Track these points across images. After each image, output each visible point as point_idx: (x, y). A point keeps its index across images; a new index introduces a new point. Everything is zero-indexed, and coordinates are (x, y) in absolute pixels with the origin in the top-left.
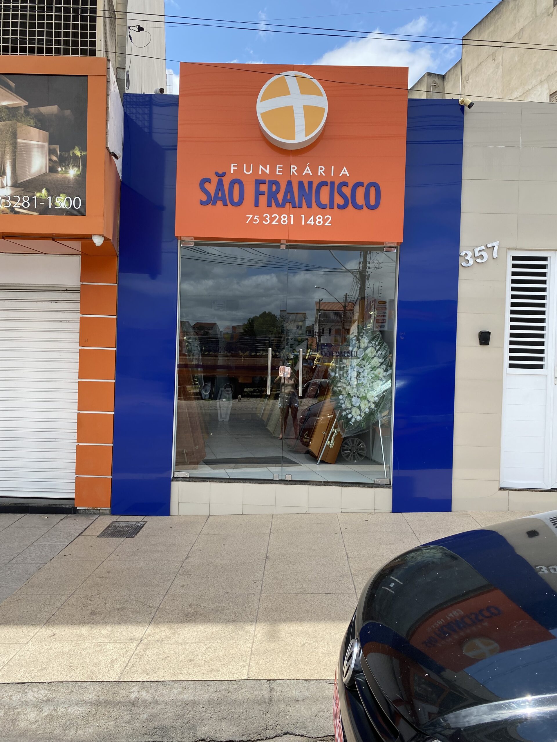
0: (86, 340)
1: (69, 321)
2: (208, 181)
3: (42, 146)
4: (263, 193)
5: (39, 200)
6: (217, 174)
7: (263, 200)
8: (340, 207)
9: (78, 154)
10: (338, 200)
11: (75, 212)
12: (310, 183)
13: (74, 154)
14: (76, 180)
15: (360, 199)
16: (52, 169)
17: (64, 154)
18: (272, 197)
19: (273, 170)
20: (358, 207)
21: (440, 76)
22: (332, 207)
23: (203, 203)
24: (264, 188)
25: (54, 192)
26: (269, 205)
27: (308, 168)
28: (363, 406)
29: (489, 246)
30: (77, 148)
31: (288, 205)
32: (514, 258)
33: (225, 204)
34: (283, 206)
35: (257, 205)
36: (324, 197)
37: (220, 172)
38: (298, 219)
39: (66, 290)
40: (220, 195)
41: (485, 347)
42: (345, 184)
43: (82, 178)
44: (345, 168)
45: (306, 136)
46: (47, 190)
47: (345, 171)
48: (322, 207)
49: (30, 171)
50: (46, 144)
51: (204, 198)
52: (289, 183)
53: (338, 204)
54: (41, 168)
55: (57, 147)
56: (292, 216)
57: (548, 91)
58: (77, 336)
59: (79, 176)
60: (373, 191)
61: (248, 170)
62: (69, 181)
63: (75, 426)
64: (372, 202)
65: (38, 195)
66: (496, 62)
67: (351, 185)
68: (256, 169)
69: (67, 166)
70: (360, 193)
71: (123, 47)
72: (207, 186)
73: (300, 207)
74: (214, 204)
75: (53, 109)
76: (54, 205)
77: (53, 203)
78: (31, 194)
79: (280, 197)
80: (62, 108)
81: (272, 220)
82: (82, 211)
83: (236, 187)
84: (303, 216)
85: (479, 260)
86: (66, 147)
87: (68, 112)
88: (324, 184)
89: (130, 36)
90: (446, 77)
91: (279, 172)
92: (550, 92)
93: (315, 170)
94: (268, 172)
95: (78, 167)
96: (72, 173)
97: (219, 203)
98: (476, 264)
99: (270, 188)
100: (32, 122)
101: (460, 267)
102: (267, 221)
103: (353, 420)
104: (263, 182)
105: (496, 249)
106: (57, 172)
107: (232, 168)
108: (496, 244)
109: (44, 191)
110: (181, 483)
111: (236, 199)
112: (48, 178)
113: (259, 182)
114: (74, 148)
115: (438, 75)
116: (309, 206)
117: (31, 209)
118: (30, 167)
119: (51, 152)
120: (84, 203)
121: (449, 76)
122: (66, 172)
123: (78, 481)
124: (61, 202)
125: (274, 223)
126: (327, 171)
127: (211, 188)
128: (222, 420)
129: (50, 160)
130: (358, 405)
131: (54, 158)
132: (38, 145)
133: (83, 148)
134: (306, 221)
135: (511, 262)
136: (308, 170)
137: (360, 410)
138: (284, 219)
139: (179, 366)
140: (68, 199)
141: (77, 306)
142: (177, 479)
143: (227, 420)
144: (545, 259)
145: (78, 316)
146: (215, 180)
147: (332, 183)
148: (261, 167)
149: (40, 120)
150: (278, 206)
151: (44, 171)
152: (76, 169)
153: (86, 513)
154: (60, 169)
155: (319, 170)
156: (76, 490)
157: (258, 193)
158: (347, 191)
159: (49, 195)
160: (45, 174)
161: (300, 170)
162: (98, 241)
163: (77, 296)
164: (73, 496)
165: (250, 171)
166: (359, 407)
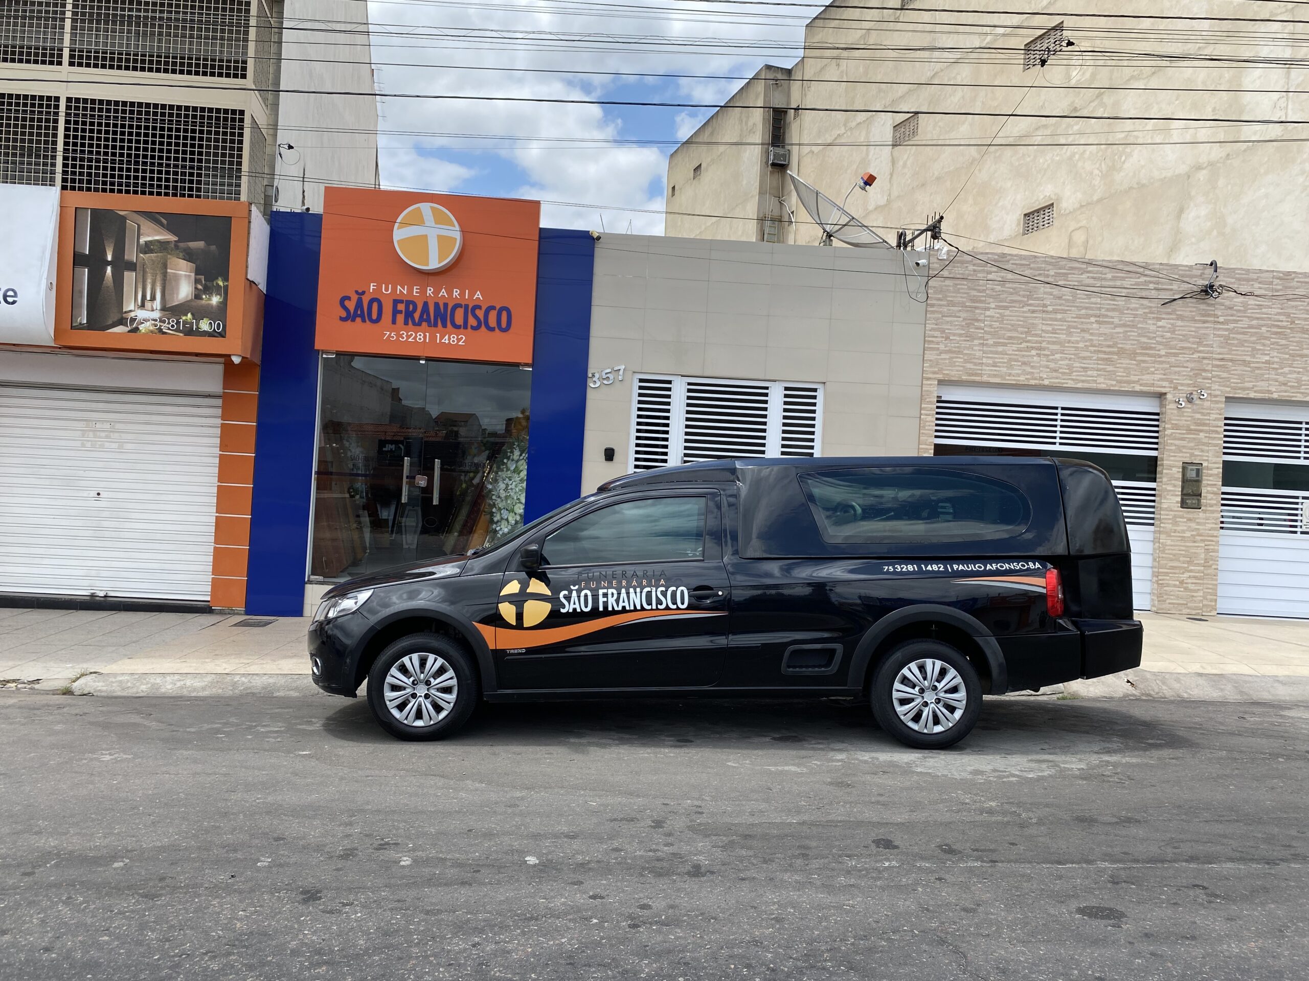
0: (226, 446)
1: (210, 427)
2: (349, 298)
3: (189, 276)
4: (401, 312)
5: (185, 322)
6: (357, 292)
7: (400, 318)
8: (473, 328)
9: (221, 283)
10: (472, 321)
11: (216, 334)
12: (446, 305)
13: (218, 284)
14: (218, 306)
15: (492, 322)
16: (197, 297)
17: (209, 284)
18: (409, 315)
19: (410, 290)
20: (492, 329)
21: (784, 71)
22: (465, 327)
23: (342, 319)
24: (401, 307)
25: (198, 317)
26: (406, 323)
27: (443, 290)
28: (510, 519)
29: (616, 369)
30: (220, 279)
31: (424, 324)
32: (641, 381)
33: (364, 321)
34: (419, 324)
35: (394, 322)
36: (459, 318)
37: (360, 291)
38: (433, 338)
39: (209, 396)
40: (359, 313)
41: (609, 463)
42: (480, 307)
43: (224, 304)
44: (478, 292)
45: (439, 263)
46: (192, 314)
47: (478, 295)
48: (457, 327)
49: (177, 297)
50: (193, 275)
51: (344, 314)
52: (426, 304)
53: (471, 326)
54: (187, 296)
55: (202, 277)
56: (428, 334)
57: (891, 122)
58: (218, 441)
59: (220, 303)
60: (504, 315)
61: (387, 290)
62: (212, 306)
63: (213, 529)
64: (504, 325)
65: (184, 318)
66: (841, 69)
67: (484, 309)
68: (394, 289)
69: (211, 294)
70: (493, 316)
71: (272, 167)
72: (347, 303)
73: (436, 325)
74: (353, 320)
75: (200, 244)
76: (198, 328)
77: (197, 324)
78: (178, 317)
79: (417, 316)
80: (208, 244)
81: (408, 337)
82: (223, 334)
83: (375, 306)
84: (438, 335)
85: (605, 382)
86: (210, 278)
87: (213, 248)
88: (457, 306)
89: (280, 154)
90: (793, 72)
91: (417, 292)
92: (893, 123)
93: (450, 293)
94: (405, 292)
95: (221, 295)
96: (215, 300)
97: (358, 320)
98: (603, 386)
99: (407, 307)
100: (181, 255)
101: (588, 388)
102: (403, 338)
104: (401, 302)
105: (621, 372)
106: (201, 299)
107: (372, 287)
108: (622, 367)
109: (189, 315)
110: (314, 585)
111: (374, 316)
112: (194, 304)
113: (396, 302)
114: (217, 278)
115: (782, 69)
116: (445, 326)
117: (178, 330)
118: (178, 294)
119: (197, 281)
120: (224, 326)
122: (210, 299)
123: (215, 584)
124: (205, 325)
125: (410, 340)
126: (462, 294)
127: (351, 305)
129: (196, 288)
130: (506, 517)
131: (200, 287)
132: (185, 275)
133: (226, 279)
134: (441, 339)
135: (638, 383)
136: (443, 293)
137: (508, 522)
138: (420, 337)
139: (318, 473)
140: (210, 323)
141: (219, 412)
144: (670, 382)
145: (219, 421)
146: (355, 298)
147: (467, 306)
148: (399, 287)
149: (187, 254)
150: (414, 324)
151: (190, 298)
152: (219, 297)
153: (221, 613)
154: (204, 297)
155: (455, 293)
156: (211, 592)
157: (395, 312)
158: (480, 313)
159: (193, 319)
160: (191, 301)
161: (436, 292)
162: (236, 360)
163: (219, 402)
164: (208, 598)
165: (388, 291)
166: (507, 520)
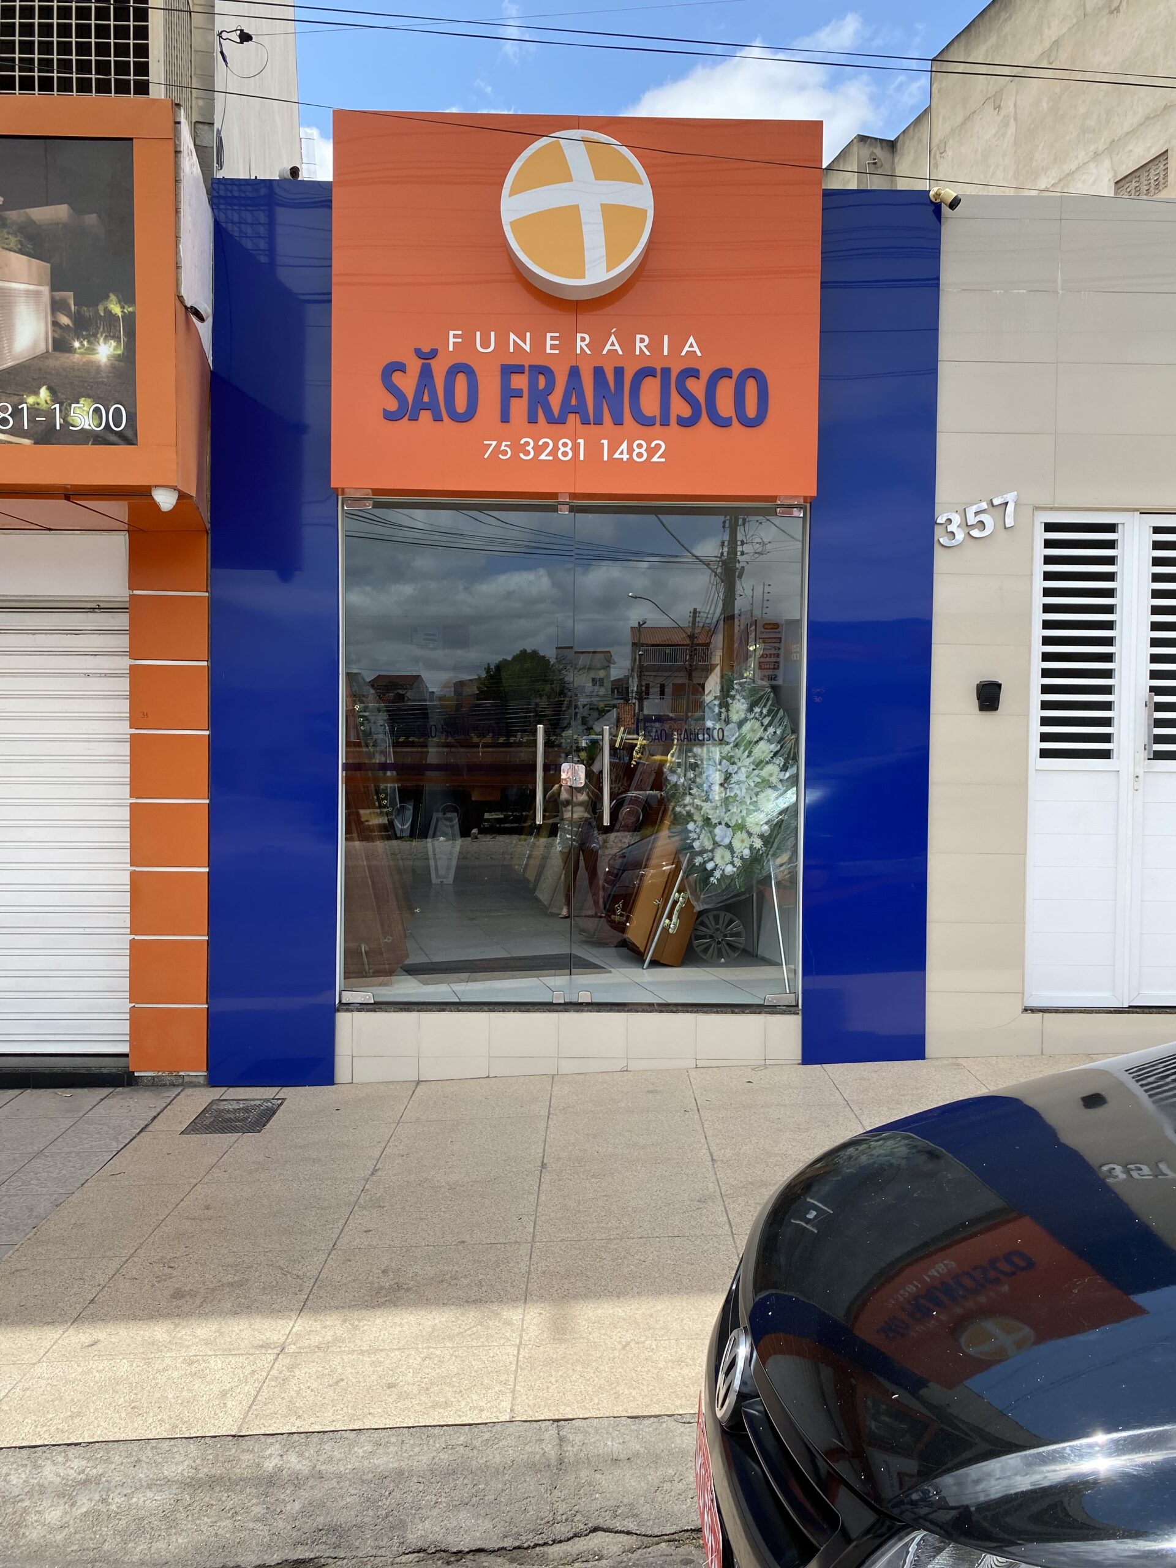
0: (145, 715)
1: (106, 675)
2: (400, 367)
3: (37, 294)
4: (518, 394)
5: (34, 411)
6: (418, 353)
7: (519, 408)
8: (683, 422)
9: (116, 310)
10: (680, 407)
11: (113, 438)
12: (619, 372)
13: (108, 312)
14: (113, 367)
15: (725, 405)
16: (60, 345)
17: (87, 312)
18: (538, 401)
19: (538, 343)
20: (723, 423)
21: (884, 144)
22: (665, 423)
23: (390, 416)
24: (519, 382)
25: (64, 394)
26: (532, 420)
27: (613, 338)
28: (737, 845)
29: (996, 502)
30: (112, 297)
31: (572, 419)
32: (1049, 527)
33: (438, 418)
34: (561, 421)
35: (505, 418)
36: (650, 403)
37: (426, 349)
38: (594, 450)
39: (99, 608)
40: (426, 399)
41: (989, 716)
42: (693, 373)
43: (127, 360)
44: (691, 339)
45: (609, 270)
46: (50, 389)
47: (691, 346)
48: (646, 422)
49: (10, 351)
50: (45, 290)
51: (393, 405)
52: (574, 373)
53: (678, 417)
54: (35, 344)
55: (69, 296)
56: (581, 441)
57: (1111, 175)
58: (125, 706)
59: (119, 358)
60: (751, 387)
61: (485, 343)
62: (98, 369)
63: (126, 899)
64: (751, 411)
65: (31, 400)
66: (1003, 112)
67: (705, 376)
68: (502, 341)
69: (92, 338)
70: (725, 391)
71: (208, 77)
72: (397, 378)
73: (599, 422)
74: (414, 418)
75: (60, 212)
76: (66, 424)
77: (65, 416)
78: (16, 399)
79: (555, 401)
80: (78, 210)
81: (539, 450)
82: (129, 434)
83: (461, 382)
84: (605, 442)
85: (975, 533)
86: (89, 297)
87: (91, 219)
88: (646, 372)
89: (222, 53)
90: (899, 145)
91: (553, 347)
92: (1115, 176)
93: (628, 344)
94: (527, 348)
95: (118, 339)
96: (105, 351)
97: (425, 416)
98: (970, 542)
99: (533, 384)
100: (13, 241)
101: (936, 546)
102: (527, 453)
103: (717, 874)
104: (519, 370)
105: (1010, 508)
106: (70, 350)
107: (452, 340)
108: (1010, 497)
109: (44, 393)
110: (356, 1014)
111: (461, 405)
112: (52, 363)
113: (508, 371)
114: (107, 297)
115: (882, 141)
116: (618, 422)
117: (17, 431)
118: (11, 340)
119: (57, 306)
120: (132, 418)
121: (904, 143)
122: (91, 350)
123: (135, 1017)
124: (83, 416)
125: (543, 457)
126: (655, 345)
127: (407, 383)
128: (438, 881)
129: (55, 324)
130: (727, 841)
131: (65, 320)
132: (27, 291)
133: (128, 298)
134: (612, 452)
135: (1042, 536)
136: (613, 345)
137: (732, 852)
138: (565, 449)
139: (346, 767)
140: (97, 410)
141: (123, 642)
142: (348, 1007)
143: (450, 880)
144: (1111, 528)
145: (126, 662)
146: (414, 366)
147: (666, 372)
148: (512, 337)
149: (30, 238)
150: (551, 420)
151: (41, 348)
152: (113, 343)
153: (155, 1084)
154: (77, 344)
155: (638, 344)
156: (131, 1035)
157: (508, 394)
158: (697, 388)
159: (55, 401)
160: (44, 356)
161: (597, 344)
162: (165, 500)
163: (122, 620)
164: (125, 1049)
165: (488, 346)
166: (730, 847)
